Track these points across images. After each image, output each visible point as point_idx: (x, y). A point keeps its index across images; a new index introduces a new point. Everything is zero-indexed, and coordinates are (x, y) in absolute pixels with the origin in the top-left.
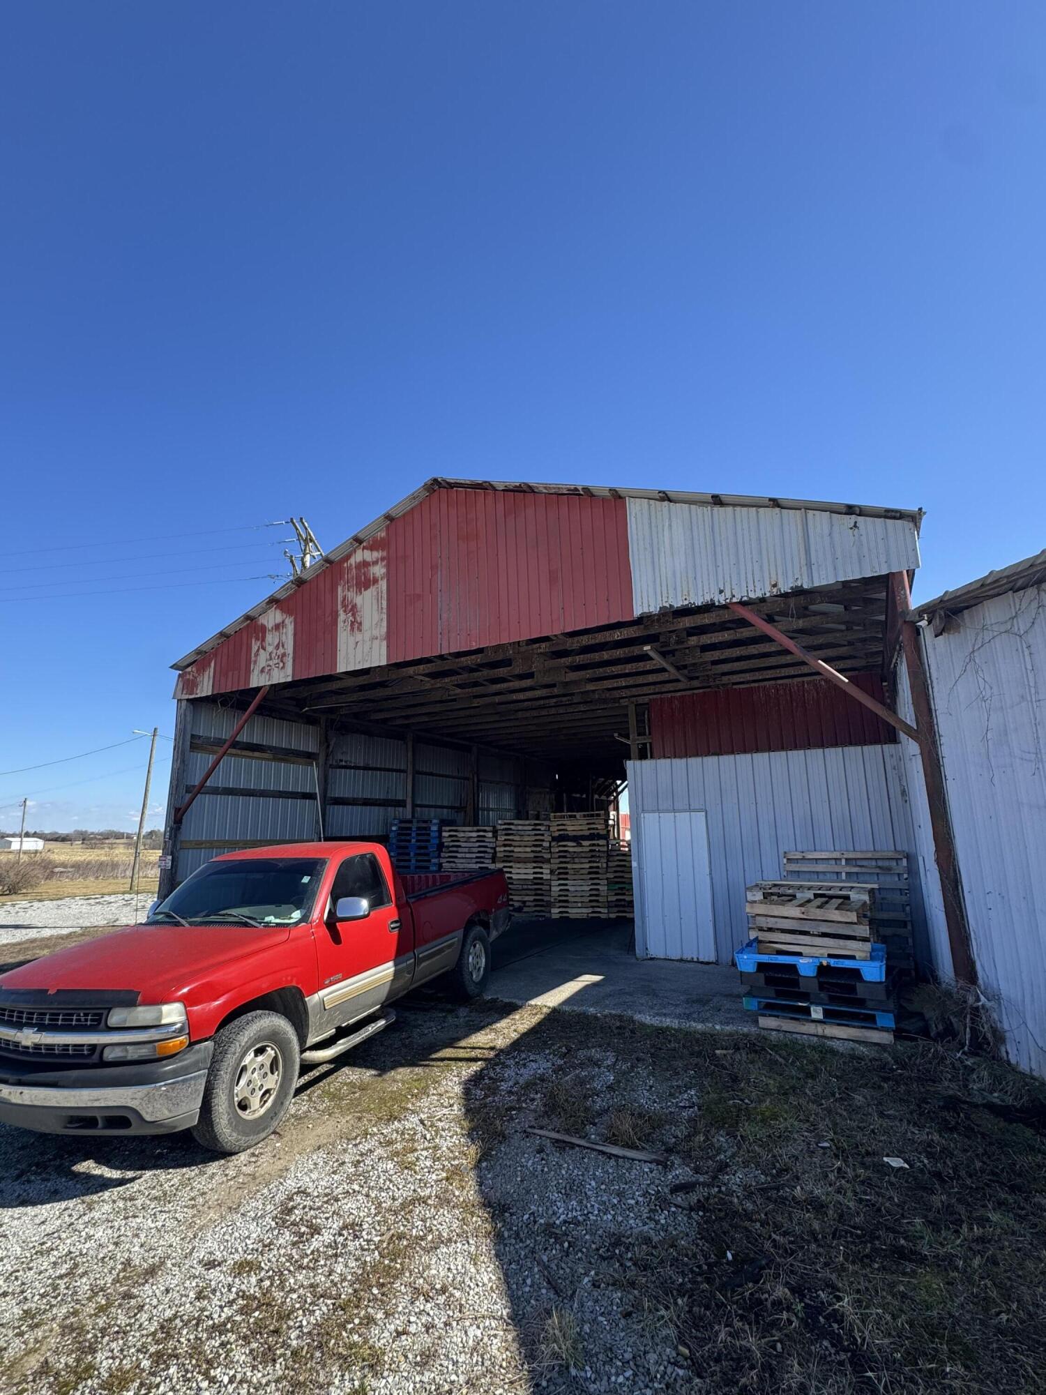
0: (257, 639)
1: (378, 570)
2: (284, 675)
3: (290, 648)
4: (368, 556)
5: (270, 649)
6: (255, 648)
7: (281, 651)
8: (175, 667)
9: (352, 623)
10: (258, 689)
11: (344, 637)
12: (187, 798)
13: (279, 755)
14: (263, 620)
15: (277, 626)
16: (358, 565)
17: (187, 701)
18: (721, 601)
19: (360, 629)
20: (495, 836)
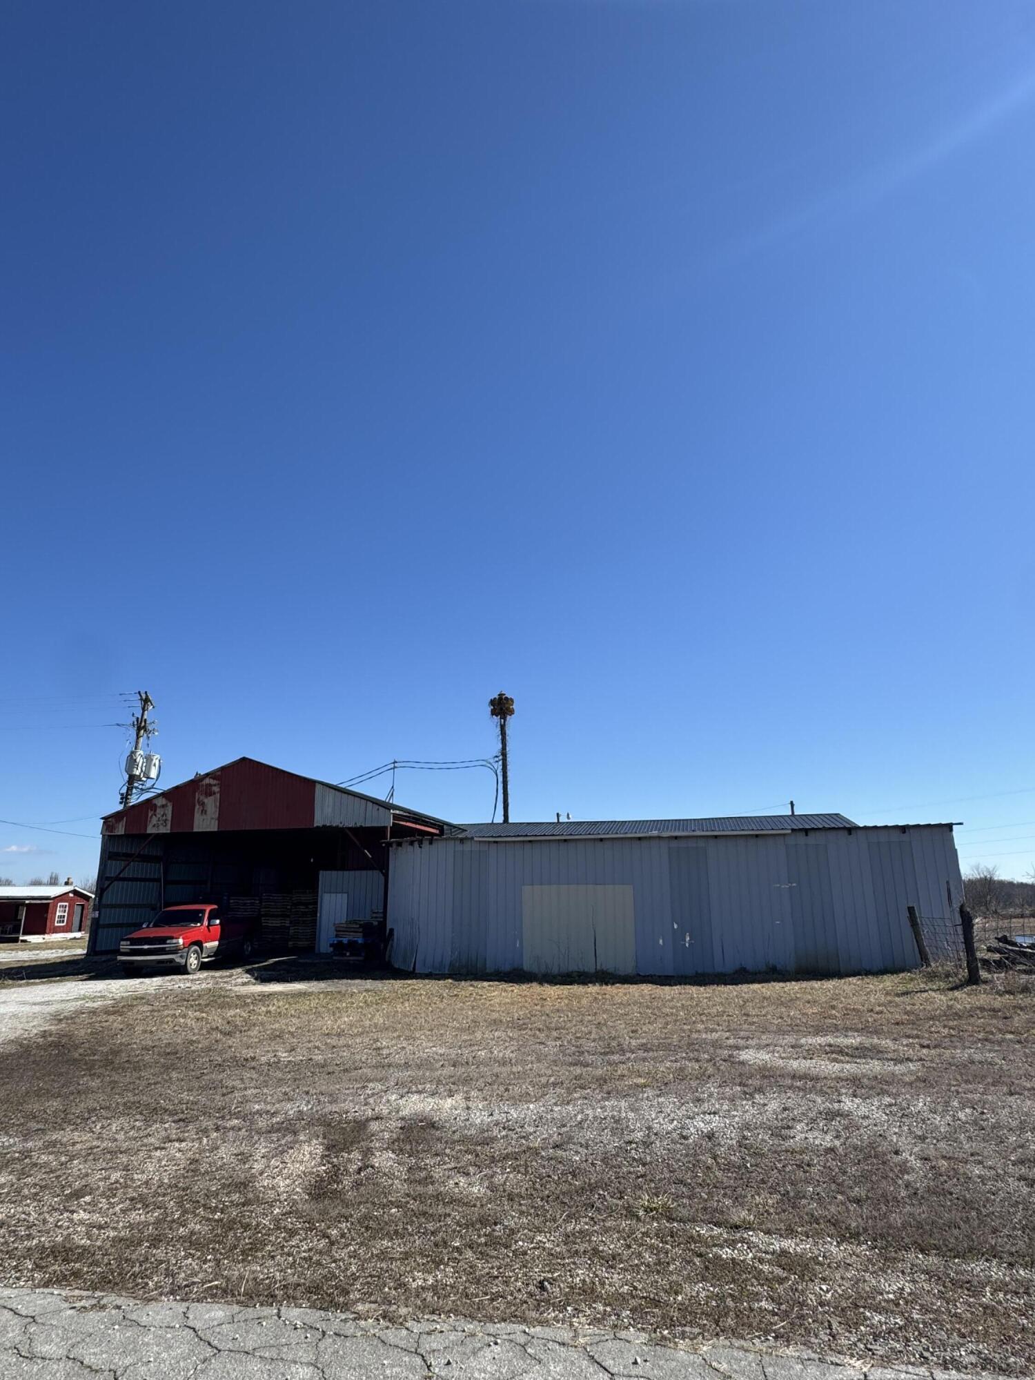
0: (151, 810)
1: (216, 789)
2: (165, 830)
3: (169, 817)
4: (212, 782)
5: (158, 816)
6: (150, 815)
7: (164, 818)
8: (102, 818)
9: (202, 811)
10: (150, 834)
11: (197, 816)
12: (107, 883)
13: (144, 858)
14: (155, 801)
15: (163, 806)
16: (207, 785)
17: (109, 836)
18: (341, 826)
19: (205, 813)
20: (261, 903)
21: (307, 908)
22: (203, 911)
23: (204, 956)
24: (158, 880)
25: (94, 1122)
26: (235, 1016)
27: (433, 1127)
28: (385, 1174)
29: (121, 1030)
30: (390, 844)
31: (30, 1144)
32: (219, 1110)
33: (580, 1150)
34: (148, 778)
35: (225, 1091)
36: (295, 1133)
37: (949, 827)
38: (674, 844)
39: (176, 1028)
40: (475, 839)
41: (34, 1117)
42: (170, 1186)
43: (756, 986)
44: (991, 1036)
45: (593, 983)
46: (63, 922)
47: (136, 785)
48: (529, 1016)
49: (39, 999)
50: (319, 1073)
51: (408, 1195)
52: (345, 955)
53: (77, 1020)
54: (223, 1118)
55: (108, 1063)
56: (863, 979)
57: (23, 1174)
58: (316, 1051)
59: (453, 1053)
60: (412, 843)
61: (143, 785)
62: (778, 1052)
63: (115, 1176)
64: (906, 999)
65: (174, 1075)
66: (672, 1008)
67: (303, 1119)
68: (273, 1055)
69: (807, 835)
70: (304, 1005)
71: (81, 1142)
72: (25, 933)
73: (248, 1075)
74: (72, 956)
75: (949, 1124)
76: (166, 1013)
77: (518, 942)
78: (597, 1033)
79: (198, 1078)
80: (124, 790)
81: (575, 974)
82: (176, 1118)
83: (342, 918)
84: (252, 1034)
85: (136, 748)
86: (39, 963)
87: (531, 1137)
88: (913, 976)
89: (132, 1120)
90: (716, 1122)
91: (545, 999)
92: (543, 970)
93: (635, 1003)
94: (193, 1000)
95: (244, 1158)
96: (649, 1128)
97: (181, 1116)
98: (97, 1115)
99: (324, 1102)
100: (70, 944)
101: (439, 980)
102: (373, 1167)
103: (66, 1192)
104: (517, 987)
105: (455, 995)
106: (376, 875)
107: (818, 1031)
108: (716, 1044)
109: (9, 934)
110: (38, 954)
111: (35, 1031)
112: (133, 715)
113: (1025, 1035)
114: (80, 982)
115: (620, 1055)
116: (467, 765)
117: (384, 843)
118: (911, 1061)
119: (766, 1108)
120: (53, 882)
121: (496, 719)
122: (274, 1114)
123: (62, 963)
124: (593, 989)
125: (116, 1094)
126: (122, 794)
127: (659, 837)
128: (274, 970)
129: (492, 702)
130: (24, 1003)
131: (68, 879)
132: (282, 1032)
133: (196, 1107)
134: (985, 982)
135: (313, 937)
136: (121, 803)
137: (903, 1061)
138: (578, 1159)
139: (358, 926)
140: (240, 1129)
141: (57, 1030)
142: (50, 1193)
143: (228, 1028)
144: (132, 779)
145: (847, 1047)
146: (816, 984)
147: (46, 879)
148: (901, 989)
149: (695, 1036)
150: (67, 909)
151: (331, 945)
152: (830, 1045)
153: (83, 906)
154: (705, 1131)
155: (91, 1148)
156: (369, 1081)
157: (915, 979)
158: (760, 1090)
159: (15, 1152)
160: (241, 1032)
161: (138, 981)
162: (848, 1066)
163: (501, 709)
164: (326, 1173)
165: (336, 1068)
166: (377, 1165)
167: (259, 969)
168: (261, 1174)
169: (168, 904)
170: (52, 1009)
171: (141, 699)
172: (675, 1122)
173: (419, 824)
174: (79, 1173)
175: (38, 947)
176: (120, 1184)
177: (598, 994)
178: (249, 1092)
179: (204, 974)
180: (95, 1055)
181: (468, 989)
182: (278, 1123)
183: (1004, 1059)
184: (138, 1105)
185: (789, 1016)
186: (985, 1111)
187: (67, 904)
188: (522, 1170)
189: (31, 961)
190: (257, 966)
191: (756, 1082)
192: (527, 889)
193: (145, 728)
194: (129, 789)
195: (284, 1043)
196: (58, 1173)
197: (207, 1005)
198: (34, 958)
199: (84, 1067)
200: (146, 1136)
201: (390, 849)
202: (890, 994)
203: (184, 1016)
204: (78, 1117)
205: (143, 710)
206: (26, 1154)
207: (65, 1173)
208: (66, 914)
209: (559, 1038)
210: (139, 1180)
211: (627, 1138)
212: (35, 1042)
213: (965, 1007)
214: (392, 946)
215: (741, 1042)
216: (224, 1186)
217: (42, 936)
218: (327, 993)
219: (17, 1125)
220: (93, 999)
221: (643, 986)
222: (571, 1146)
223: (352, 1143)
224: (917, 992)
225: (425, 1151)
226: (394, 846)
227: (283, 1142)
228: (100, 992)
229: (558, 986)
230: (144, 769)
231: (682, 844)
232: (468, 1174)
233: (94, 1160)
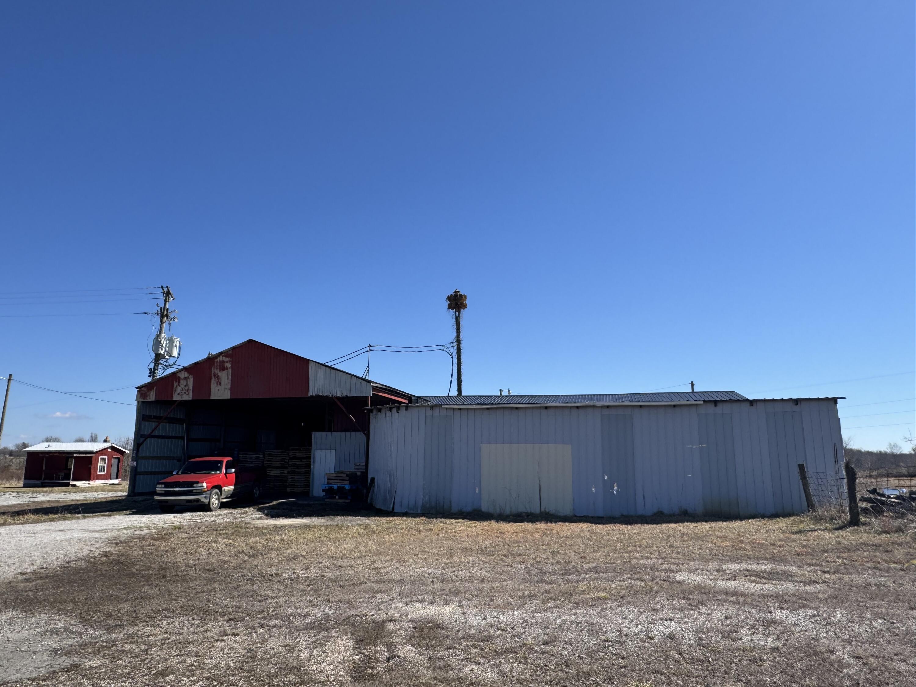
0: (176, 382)
1: (228, 365)
2: (188, 397)
3: (191, 387)
4: (224, 359)
5: (182, 386)
6: (175, 385)
7: (187, 388)
8: (136, 388)
9: (217, 382)
10: (176, 401)
11: (214, 387)
12: (142, 440)
13: (171, 420)
14: (179, 375)
15: (186, 378)
16: (220, 362)
17: (143, 402)
18: (330, 395)
19: (220, 385)
20: (264, 457)
21: (301, 461)
22: (221, 462)
23: (222, 497)
24: (182, 438)
25: (160, 620)
26: (256, 543)
27: (439, 627)
28: (410, 663)
29: (167, 552)
30: (371, 411)
31: (113, 636)
32: (260, 612)
33: (566, 646)
34: (171, 356)
35: (260, 598)
36: (327, 630)
37: (835, 400)
38: (606, 412)
39: (210, 551)
40: (443, 406)
41: (111, 616)
42: (236, 669)
43: (673, 525)
44: (878, 565)
45: (541, 521)
46: (104, 471)
47: (161, 362)
48: (494, 545)
49: (97, 528)
50: (333, 586)
51: (435, 679)
52: (335, 498)
53: (130, 544)
54: (264, 618)
55: (161, 577)
56: (760, 521)
57: (114, 658)
58: (327, 570)
59: (439, 572)
60: (390, 409)
61: (166, 362)
62: (706, 574)
63: (190, 660)
64: (802, 537)
65: (216, 586)
66: (609, 541)
67: (331, 620)
68: (292, 572)
69: (716, 406)
70: (310, 535)
71: (154, 635)
72: (75, 479)
73: (276, 587)
74: (115, 497)
75: (867, 631)
76: (201, 539)
77: (477, 489)
78: (553, 558)
79: (236, 589)
80: (152, 366)
81: (524, 514)
82: (226, 618)
83: (331, 468)
84: (272, 556)
85: (160, 332)
86: (89, 502)
87: (523, 636)
88: (802, 519)
89: (190, 619)
90: (674, 627)
91: (504, 533)
92: (498, 511)
93: (578, 537)
94: (220, 530)
95: (290, 648)
96: (620, 631)
97: (231, 617)
98: (161, 615)
99: (344, 608)
100: (110, 488)
101: (415, 517)
102: (399, 657)
103: (152, 672)
104: (479, 523)
105: (430, 530)
106: (359, 436)
107: (735, 559)
108: (652, 568)
109: (62, 480)
110: (87, 495)
111: (98, 552)
112: (157, 305)
113: (907, 565)
114: (126, 516)
115: (577, 576)
116: (429, 349)
117: (365, 409)
118: (817, 583)
119: (711, 616)
120: (94, 440)
121: (452, 312)
122: (306, 616)
123: (107, 502)
124: (541, 526)
125: (172, 600)
126: (150, 369)
127: (594, 407)
128: (279, 509)
129: (449, 298)
130: (85, 531)
131: (107, 437)
132: (296, 555)
133: (240, 610)
134: (864, 524)
135: (308, 484)
136: (149, 376)
137: (810, 582)
138: (566, 653)
139: (345, 475)
140: (281, 627)
141: (116, 551)
142: (140, 673)
143: (251, 552)
144: (158, 357)
145: (761, 571)
146: (724, 524)
147: (87, 438)
148: (794, 528)
149: (634, 562)
150: (106, 461)
151: (323, 490)
152: (748, 571)
153: (119, 459)
154: (667, 633)
155: (163, 640)
156: (377, 592)
157: (804, 521)
158: (702, 603)
159: (103, 641)
160: (262, 554)
161: (172, 515)
162: (767, 586)
163: (456, 304)
164: (360, 661)
165: (346, 582)
166: (402, 655)
167: (267, 508)
168: (309, 661)
169: (190, 457)
170: (109, 535)
171: (164, 292)
172: (640, 627)
173: (394, 395)
174: (159, 658)
175: (85, 490)
176: (195, 666)
177: (546, 529)
178: (279, 600)
179: (224, 511)
180: (149, 570)
181: (439, 524)
182: (311, 623)
183: (894, 582)
184: (192, 608)
185: (707, 547)
186: (895, 621)
187: (106, 457)
188: (523, 661)
189: (83, 500)
190: (264, 505)
191: (696, 596)
192: (485, 447)
193: (167, 316)
194: (156, 365)
195: (299, 564)
196: (142, 658)
197: (233, 534)
198: (85, 498)
199: (142, 579)
200: (206, 631)
201: (371, 414)
202: (786, 532)
203: (216, 542)
204: (146, 616)
205: (166, 301)
206: (112, 643)
207: (147, 658)
208: (106, 465)
209: (523, 562)
210: (209, 663)
211: (604, 638)
212: (99, 560)
213: (851, 543)
214: (373, 491)
215: (673, 567)
216: (280, 669)
217: (87, 482)
218: (327, 527)
219: (99, 622)
220: (140, 528)
221: (581, 524)
222: (558, 643)
223: (376, 638)
224: (808, 531)
225: (438, 646)
226: (374, 412)
227: (320, 637)
228: (144, 523)
229: (511, 524)
230: (167, 349)
231: (613, 412)
232: (479, 664)
233: (169, 648)
